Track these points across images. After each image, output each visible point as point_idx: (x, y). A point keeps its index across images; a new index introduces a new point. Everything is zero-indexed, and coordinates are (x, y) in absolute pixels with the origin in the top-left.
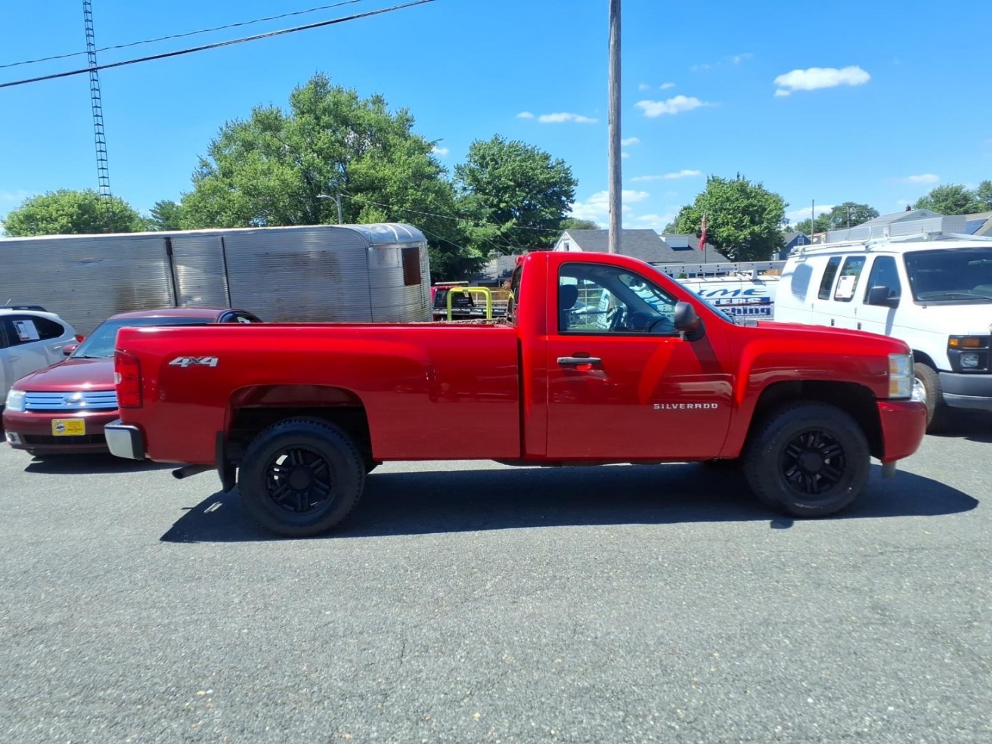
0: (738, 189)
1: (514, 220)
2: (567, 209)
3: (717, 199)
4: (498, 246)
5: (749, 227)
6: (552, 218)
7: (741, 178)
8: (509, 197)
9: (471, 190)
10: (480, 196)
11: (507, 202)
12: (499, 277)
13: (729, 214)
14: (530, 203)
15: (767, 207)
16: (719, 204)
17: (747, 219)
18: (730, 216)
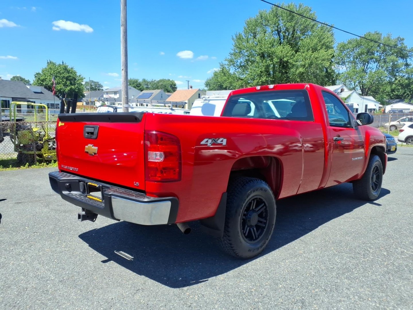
0: (63, 68)
3: (54, 71)
5: (70, 86)
7: (64, 63)
13: (60, 79)
15: (76, 78)
16: (55, 74)
18: (61, 80)
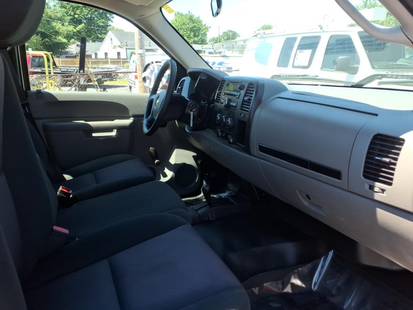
0: (189, 18)
1: (83, 24)
2: (111, 21)
3: (179, 23)
4: (76, 37)
6: (103, 25)
7: (190, 13)
8: (79, 12)
9: (59, 7)
10: (63, 9)
11: (78, 15)
12: (77, 53)
13: (184, 31)
14: (91, 17)
15: (201, 28)
16: (180, 26)
17: (192, 34)
18: (185, 32)
